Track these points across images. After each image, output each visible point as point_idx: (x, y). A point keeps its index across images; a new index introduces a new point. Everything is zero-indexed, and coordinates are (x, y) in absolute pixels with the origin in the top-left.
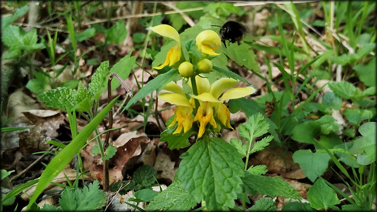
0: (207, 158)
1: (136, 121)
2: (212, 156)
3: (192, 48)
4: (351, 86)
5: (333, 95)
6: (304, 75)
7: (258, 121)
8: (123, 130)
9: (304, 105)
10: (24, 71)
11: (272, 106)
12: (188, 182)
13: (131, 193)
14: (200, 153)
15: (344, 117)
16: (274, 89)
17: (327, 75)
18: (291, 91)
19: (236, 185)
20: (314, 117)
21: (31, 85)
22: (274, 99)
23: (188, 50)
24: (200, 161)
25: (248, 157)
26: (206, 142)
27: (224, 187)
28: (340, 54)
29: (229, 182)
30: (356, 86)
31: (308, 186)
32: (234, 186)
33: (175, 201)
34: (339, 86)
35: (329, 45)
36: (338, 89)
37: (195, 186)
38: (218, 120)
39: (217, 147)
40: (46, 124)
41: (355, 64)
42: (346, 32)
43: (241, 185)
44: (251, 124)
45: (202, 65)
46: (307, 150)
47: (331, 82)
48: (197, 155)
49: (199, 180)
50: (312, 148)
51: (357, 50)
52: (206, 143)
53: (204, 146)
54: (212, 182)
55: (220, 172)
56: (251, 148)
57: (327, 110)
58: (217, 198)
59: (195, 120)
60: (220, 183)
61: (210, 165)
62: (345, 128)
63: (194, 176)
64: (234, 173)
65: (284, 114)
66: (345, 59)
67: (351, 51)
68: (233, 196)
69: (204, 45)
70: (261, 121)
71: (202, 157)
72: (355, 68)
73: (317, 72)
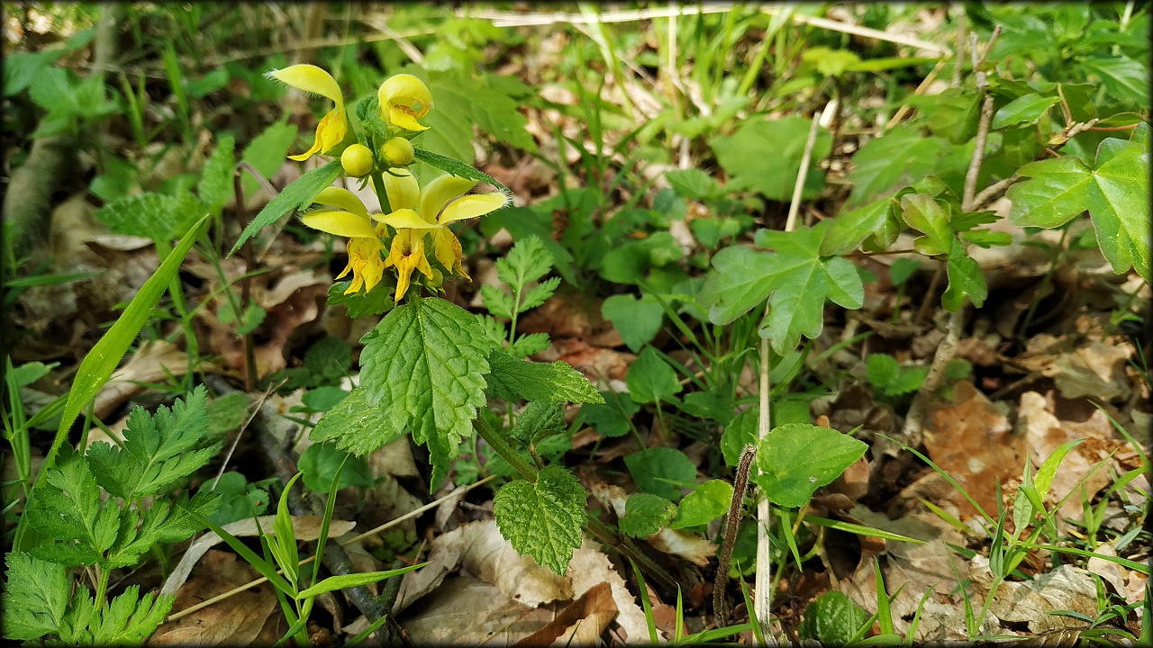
0: (416, 341)
1: (312, 252)
2: (426, 335)
3: (371, 114)
4: (704, 176)
5: (671, 193)
6: (624, 155)
7: (531, 250)
8: (287, 268)
9: (623, 213)
10: (86, 159)
11: (564, 218)
12: (377, 390)
13: (299, 393)
14: (402, 331)
15: (692, 231)
16: (572, 182)
17: (663, 154)
18: (598, 188)
19: (475, 389)
20: (640, 234)
21: (98, 186)
22: (568, 204)
23: (362, 119)
24: (402, 347)
25: (514, 319)
26: (415, 307)
27: (450, 397)
28: (686, 117)
29: (460, 385)
30: (713, 175)
31: (629, 357)
32: (470, 392)
33: (365, 420)
34: (684, 178)
35: (667, 100)
36: (682, 182)
37: (393, 398)
38: (434, 262)
39: (435, 317)
40: (133, 262)
41: (711, 135)
42: (697, 75)
43: (484, 390)
44: (519, 258)
45: (390, 151)
46: (627, 296)
47: (670, 168)
48: (396, 334)
49: (400, 386)
50: (634, 290)
51: (715, 108)
52: (415, 310)
53: (409, 315)
54: (427, 387)
55: (442, 366)
56: (521, 302)
57: (663, 222)
58: (437, 419)
59: (388, 263)
60: (443, 390)
61: (422, 354)
62: (693, 252)
63: (389, 379)
64: (471, 367)
65: (585, 231)
66: (694, 126)
67: (705, 110)
68: (469, 413)
69: (397, 106)
70: (538, 251)
71: (406, 339)
72: (713, 142)
73: (647, 150)
